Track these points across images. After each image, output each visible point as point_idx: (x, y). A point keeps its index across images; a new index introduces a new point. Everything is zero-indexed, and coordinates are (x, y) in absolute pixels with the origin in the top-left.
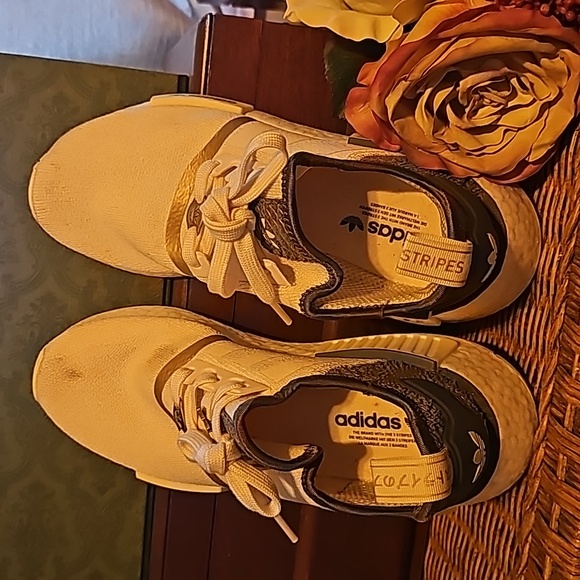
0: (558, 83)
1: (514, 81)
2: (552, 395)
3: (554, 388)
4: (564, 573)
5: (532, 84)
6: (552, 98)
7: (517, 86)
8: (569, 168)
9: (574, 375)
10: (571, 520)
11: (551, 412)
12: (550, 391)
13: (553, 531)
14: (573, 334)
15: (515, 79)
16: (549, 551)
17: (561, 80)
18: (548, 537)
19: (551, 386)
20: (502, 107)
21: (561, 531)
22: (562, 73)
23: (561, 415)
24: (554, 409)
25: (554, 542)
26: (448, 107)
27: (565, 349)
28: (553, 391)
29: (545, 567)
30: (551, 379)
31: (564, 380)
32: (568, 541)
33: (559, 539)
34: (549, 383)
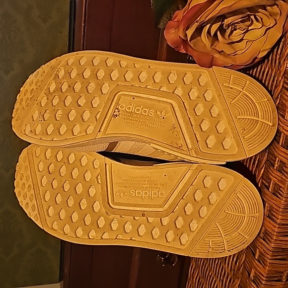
0: (275, 18)
1: (252, 17)
2: (263, 174)
3: (264, 171)
4: (265, 258)
5: (261, 19)
6: (272, 25)
7: (254, 19)
8: (277, 62)
9: (275, 168)
10: (270, 234)
11: (262, 182)
12: (262, 172)
13: (261, 238)
14: (276, 148)
15: (253, 16)
16: (259, 247)
17: (276, 16)
18: (258, 241)
19: (263, 169)
20: (245, 30)
21: (265, 238)
22: (278, 14)
23: (267, 185)
24: (264, 181)
25: (261, 243)
26: (218, 33)
27: (271, 154)
28: (263, 172)
29: (256, 253)
30: (263, 166)
31: (270, 169)
32: (268, 244)
33: (264, 242)
34: (262, 168)
